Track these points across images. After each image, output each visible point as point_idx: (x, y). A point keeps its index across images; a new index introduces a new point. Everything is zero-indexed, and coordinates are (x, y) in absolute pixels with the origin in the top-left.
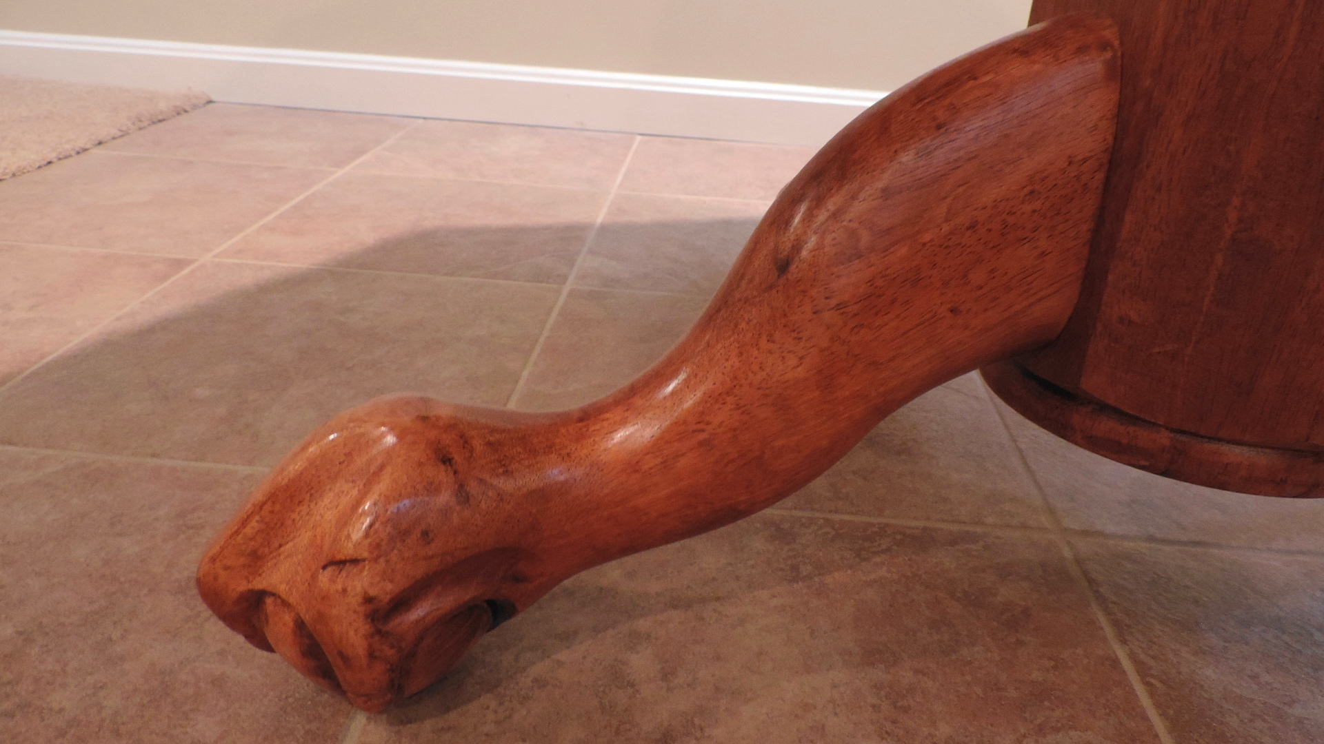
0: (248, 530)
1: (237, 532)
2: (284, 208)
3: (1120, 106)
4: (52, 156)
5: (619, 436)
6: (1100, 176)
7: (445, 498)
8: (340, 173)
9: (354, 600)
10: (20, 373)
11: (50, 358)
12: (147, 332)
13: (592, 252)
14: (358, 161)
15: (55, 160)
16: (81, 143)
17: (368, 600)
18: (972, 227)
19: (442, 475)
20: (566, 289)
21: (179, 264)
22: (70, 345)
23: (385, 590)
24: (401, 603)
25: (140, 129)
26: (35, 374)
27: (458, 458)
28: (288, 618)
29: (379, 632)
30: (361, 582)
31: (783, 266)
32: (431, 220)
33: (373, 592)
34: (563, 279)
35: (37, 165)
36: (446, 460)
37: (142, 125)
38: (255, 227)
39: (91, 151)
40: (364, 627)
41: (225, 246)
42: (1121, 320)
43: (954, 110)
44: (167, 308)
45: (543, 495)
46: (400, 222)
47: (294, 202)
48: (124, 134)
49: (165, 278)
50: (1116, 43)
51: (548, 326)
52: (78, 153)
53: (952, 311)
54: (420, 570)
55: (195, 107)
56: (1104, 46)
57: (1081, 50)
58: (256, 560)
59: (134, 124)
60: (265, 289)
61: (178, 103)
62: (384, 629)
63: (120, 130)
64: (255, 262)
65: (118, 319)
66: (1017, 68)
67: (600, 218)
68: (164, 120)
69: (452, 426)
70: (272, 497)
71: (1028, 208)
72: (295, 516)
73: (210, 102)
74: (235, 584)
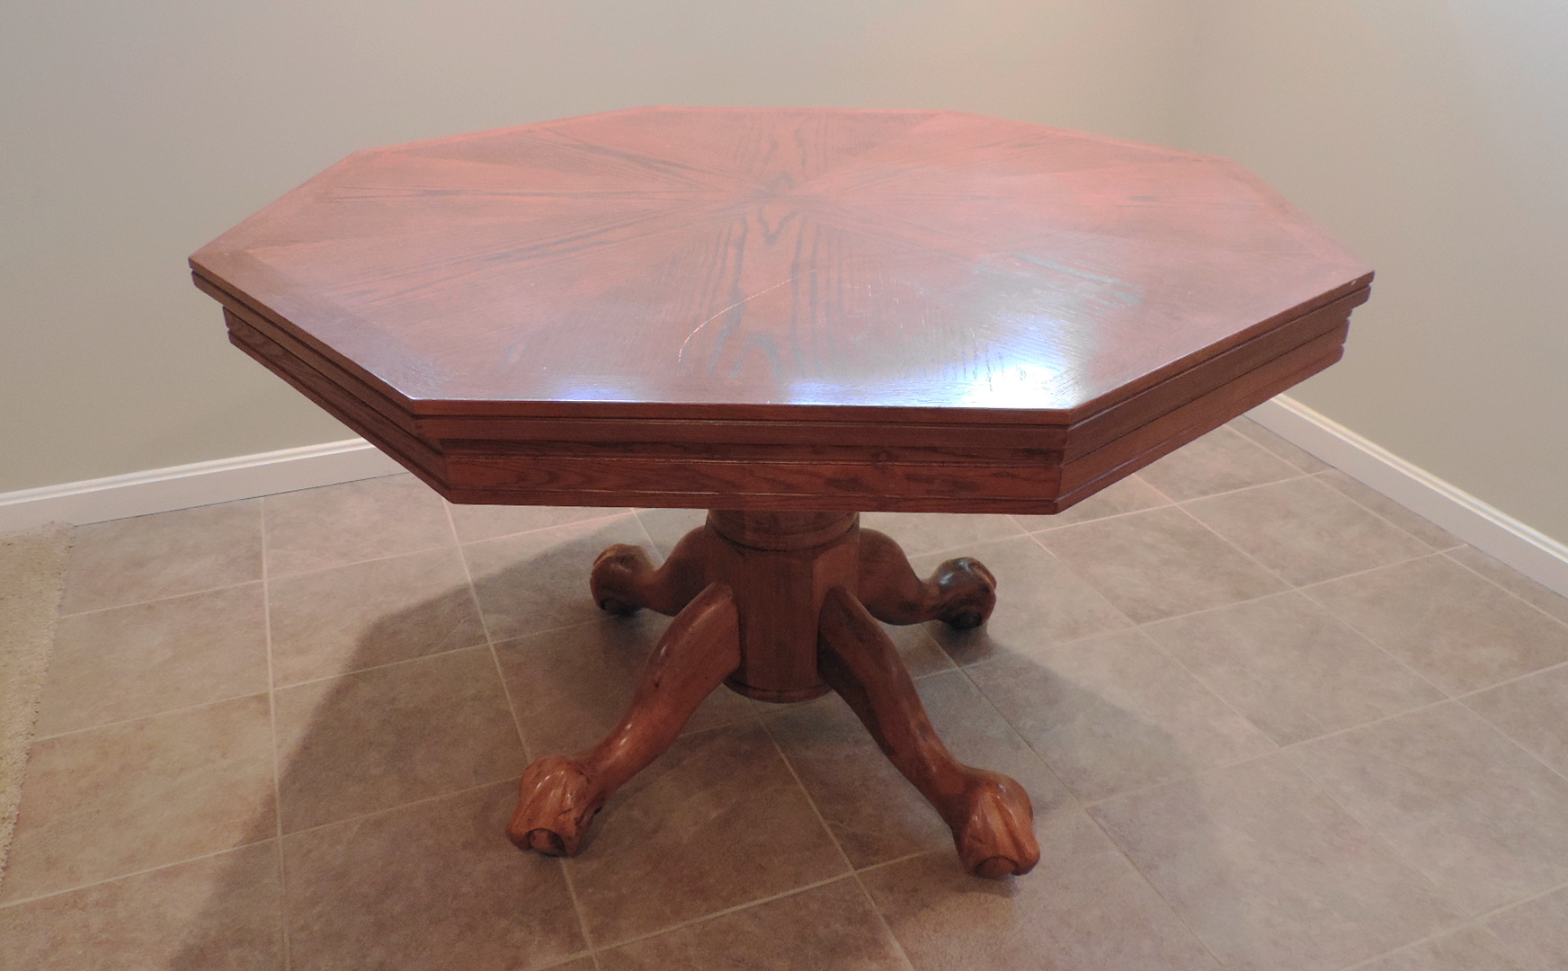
2: (268, 632)
4: (51, 635)
6: (737, 629)
7: (585, 784)
8: (266, 584)
9: (571, 820)
10: (274, 793)
12: (306, 750)
13: (486, 611)
14: (265, 567)
15: (54, 637)
16: (54, 613)
17: (575, 819)
19: (582, 778)
20: (491, 646)
22: (277, 771)
24: (582, 817)
26: (283, 791)
29: (578, 827)
30: (572, 815)
33: (576, 816)
34: (484, 638)
36: (582, 774)
39: (63, 617)
40: (575, 827)
41: (271, 677)
42: (753, 665)
44: (295, 731)
47: (268, 625)
48: (64, 591)
52: (59, 624)
55: (73, 539)
56: (729, 595)
58: (530, 821)
59: (60, 580)
60: (333, 703)
61: (65, 544)
63: (59, 590)
64: (303, 683)
67: (469, 577)
69: (576, 763)
72: (542, 804)
73: (75, 528)
74: (524, 830)
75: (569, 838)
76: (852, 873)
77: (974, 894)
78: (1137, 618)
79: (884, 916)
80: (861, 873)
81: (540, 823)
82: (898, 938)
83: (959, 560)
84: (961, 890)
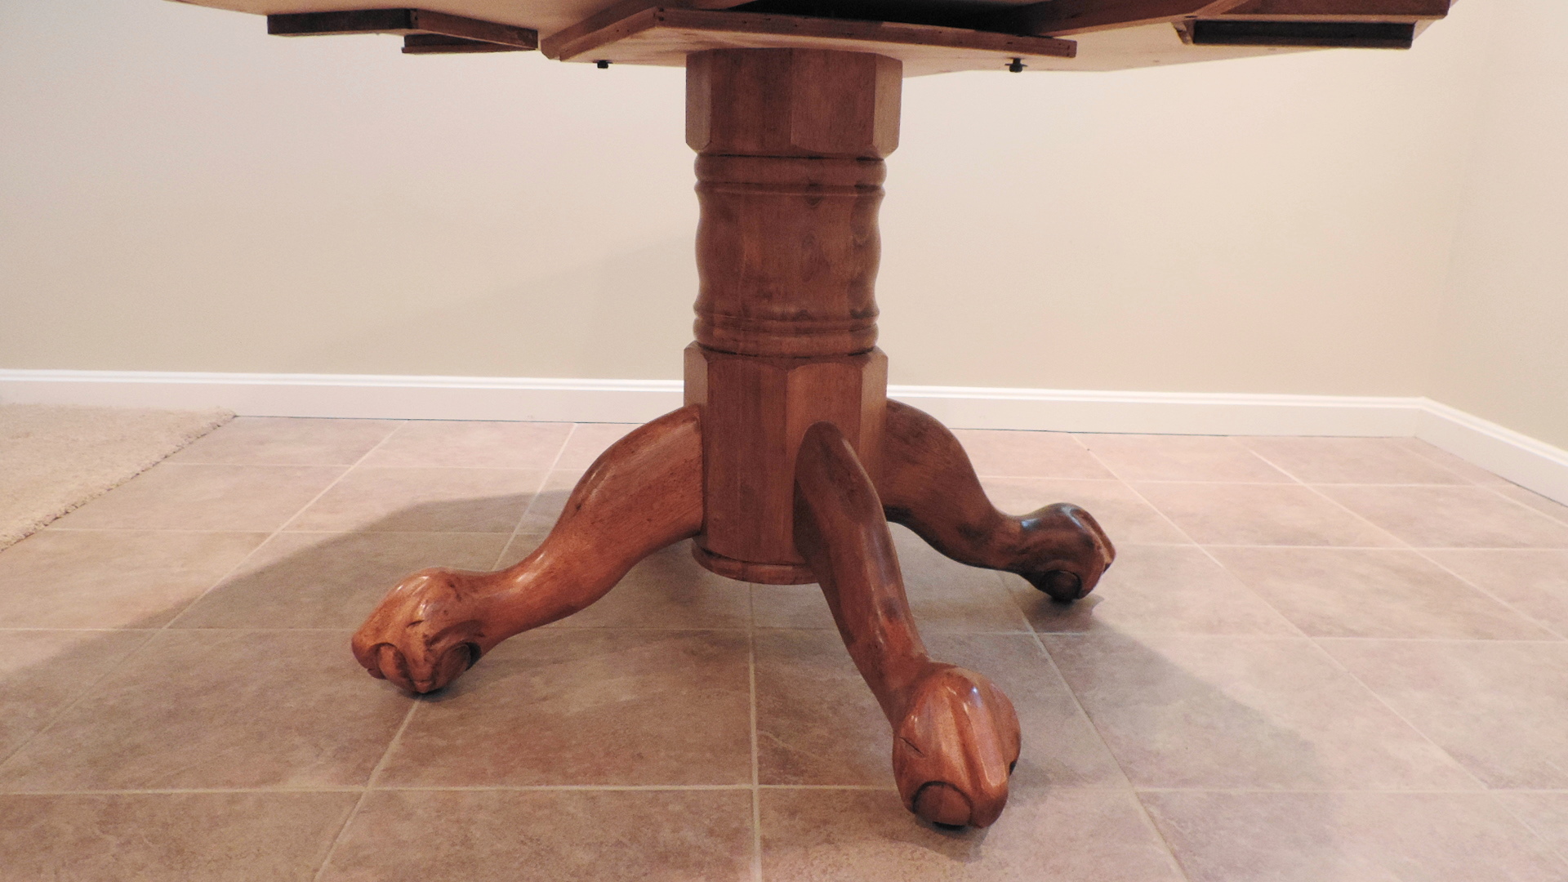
0: (376, 619)
1: (371, 621)
2: (320, 495)
3: (703, 439)
4: (138, 470)
5: (520, 579)
6: (700, 465)
7: (452, 599)
8: (352, 468)
9: (420, 636)
10: (196, 598)
11: (209, 590)
12: (260, 574)
13: (531, 512)
14: (364, 458)
15: (140, 472)
16: (156, 458)
17: (425, 636)
18: (650, 487)
19: (450, 591)
20: (514, 535)
21: (263, 536)
22: (217, 584)
23: (431, 633)
24: (436, 639)
25: (190, 443)
26: (205, 598)
27: (457, 586)
28: (391, 653)
29: (428, 650)
30: (422, 629)
31: (578, 507)
32: (423, 497)
33: (427, 633)
34: (512, 529)
35: (131, 476)
36: (452, 586)
37: (191, 440)
38: (304, 509)
39: (162, 463)
40: (423, 648)
41: (286, 524)
42: (715, 520)
43: (638, 446)
44: (266, 560)
45: (490, 600)
46: (402, 500)
47: (325, 491)
48: (181, 448)
49: (257, 544)
50: (698, 417)
51: (501, 555)
52: (154, 465)
53: (648, 520)
54: (443, 626)
55: (225, 422)
56: (694, 419)
57: (684, 421)
58: (378, 631)
59: (185, 440)
60: (321, 548)
61: (214, 420)
62: (431, 648)
63: (177, 446)
64: (311, 532)
65: (239, 568)
66: (661, 429)
67: (540, 489)
68: (205, 435)
69: (453, 575)
70: (385, 605)
71: (672, 479)
72: (394, 612)
73: (235, 416)
74: (370, 643)
75: (415, 661)
76: (755, 786)
77: (909, 846)
78: (1310, 630)
79: (763, 839)
80: (764, 789)
81: (387, 637)
82: (765, 866)
83: (1064, 505)
84: (893, 837)
